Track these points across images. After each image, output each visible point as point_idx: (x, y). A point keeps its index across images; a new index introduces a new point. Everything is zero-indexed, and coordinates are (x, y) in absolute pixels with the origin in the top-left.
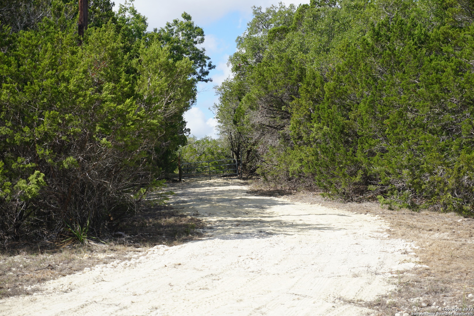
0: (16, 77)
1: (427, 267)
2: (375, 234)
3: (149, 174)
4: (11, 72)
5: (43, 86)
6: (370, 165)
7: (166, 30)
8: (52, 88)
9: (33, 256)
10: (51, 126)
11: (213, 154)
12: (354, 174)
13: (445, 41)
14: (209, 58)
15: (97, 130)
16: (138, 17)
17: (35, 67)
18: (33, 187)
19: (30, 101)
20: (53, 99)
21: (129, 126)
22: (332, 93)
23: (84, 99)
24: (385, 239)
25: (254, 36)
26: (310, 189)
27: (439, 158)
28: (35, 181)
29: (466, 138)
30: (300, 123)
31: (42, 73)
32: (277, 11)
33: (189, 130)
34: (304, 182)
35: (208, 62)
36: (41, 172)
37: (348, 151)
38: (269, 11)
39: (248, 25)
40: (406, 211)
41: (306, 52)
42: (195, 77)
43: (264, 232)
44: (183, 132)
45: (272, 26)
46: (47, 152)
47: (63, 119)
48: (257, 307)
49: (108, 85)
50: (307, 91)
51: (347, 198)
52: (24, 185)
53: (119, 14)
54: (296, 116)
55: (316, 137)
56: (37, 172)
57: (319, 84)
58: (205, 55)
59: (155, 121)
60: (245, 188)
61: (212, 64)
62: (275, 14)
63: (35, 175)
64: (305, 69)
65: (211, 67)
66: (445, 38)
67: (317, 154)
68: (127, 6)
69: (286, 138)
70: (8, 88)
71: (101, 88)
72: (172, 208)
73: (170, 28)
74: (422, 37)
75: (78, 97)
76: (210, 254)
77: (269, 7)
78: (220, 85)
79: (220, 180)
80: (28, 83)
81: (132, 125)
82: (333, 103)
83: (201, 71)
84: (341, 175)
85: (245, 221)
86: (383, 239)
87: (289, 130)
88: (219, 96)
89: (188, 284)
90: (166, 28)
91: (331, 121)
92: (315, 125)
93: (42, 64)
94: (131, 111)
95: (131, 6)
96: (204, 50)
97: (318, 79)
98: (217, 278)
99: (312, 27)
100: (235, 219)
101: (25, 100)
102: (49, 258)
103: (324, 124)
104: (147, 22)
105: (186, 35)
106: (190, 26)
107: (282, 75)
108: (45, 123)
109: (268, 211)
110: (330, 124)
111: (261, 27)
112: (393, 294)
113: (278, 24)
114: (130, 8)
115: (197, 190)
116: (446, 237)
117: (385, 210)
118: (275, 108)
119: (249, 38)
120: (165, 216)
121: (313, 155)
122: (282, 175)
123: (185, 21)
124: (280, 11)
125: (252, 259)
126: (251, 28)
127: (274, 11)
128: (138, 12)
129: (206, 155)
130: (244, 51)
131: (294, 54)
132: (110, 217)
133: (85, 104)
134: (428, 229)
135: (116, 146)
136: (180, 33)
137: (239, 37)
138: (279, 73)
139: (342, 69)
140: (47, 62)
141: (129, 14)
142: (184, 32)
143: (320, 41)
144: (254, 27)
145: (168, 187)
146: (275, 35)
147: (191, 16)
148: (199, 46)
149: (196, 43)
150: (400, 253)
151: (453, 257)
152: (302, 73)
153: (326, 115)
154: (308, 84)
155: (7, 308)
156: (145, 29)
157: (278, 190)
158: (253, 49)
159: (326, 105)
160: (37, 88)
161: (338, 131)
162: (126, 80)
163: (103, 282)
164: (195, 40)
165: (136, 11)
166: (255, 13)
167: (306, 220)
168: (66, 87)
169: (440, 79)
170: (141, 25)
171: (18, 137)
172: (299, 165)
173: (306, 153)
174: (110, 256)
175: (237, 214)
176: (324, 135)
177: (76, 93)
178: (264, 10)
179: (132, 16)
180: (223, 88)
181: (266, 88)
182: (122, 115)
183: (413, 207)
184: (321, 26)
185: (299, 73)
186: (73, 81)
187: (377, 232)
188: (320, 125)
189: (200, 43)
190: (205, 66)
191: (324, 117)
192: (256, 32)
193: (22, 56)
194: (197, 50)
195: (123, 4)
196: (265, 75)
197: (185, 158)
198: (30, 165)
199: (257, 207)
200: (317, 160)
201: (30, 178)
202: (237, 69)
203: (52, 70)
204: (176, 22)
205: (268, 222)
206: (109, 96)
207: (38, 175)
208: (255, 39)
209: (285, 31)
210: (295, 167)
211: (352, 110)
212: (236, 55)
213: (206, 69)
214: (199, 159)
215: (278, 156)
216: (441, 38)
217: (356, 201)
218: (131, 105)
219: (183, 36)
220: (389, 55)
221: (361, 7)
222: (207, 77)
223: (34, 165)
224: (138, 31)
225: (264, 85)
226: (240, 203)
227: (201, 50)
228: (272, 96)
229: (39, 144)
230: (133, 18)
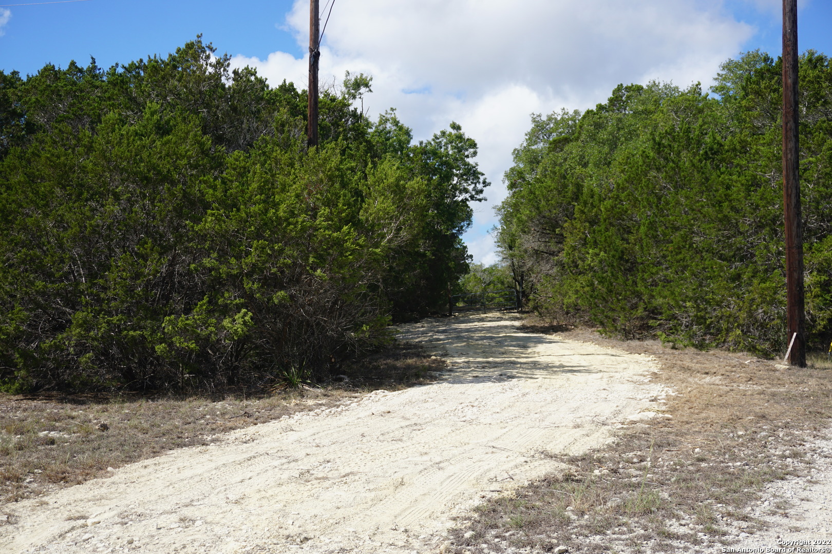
0: (222, 203)
1: (670, 416)
2: (635, 378)
3: (376, 309)
4: (216, 196)
5: (250, 213)
6: (653, 297)
7: (433, 143)
8: (260, 215)
9: (237, 402)
10: (259, 257)
11: (502, 283)
12: (634, 307)
13: (743, 151)
14: (483, 174)
15: (310, 262)
16: (401, 128)
17: (243, 191)
18: (239, 327)
19: (238, 230)
20: (261, 228)
21: (346, 256)
22: (608, 213)
23: (295, 227)
24: (646, 384)
25: (533, 147)
26: (590, 324)
27: (729, 289)
28: (241, 320)
29: (762, 265)
30: (574, 248)
31: (250, 198)
32: (559, 118)
33: (471, 256)
34: (581, 317)
35: (482, 179)
36: (248, 311)
37: (628, 280)
38: (550, 119)
39: (526, 135)
40: (692, 350)
41: (585, 165)
42: (467, 195)
43: (505, 375)
44: (464, 259)
45: (554, 136)
46: (255, 286)
47: (272, 249)
48: (437, 461)
49: (324, 211)
50: (583, 212)
51: (627, 335)
52: (229, 325)
53: (380, 125)
54: (570, 241)
55: (592, 264)
56: (244, 310)
57: (597, 203)
58: (479, 170)
59: (378, 250)
60: (517, 323)
61: (487, 181)
62: (557, 123)
63: (241, 314)
64: (582, 186)
65: (485, 184)
66: (743, 147)
67: (592, 284)
68: (389, 116)
69: (562, 265)
70: (213, 215)
71: (316, 214)
72: (422, 347)
73: (438, 141)
74: (715, 146)
75: (289, 224)
76: (430, 400)
77: (550, 114)
78: (500, 204)
79: (498, 314)
80: (234, 209)
81: (350, 255)
82: (611, 224)
83: (474, 189)
84: (618, 309)
85: (496, 363)
86: (643, 383)
87: (563, 257)
88: (500, 217)
89: (382, 434)
90: (433, 140)
91: (609, 247)
92: (591, 251)
93: (250, 188)
94: (350, 239)
95: (393, 116)
96: (477, 165)
97: (596, 197)
98: (419, 427)
99: (593, 137)
100: (485, 360)
101: (232, 228)
102: (254, 404)
103: (601, 250)
104: (411, 134)
105: (455, 148)
106: (460, 137)
107: (555, 192)
108: (253, 254)
109: (530, 350)
110: (607, 249)
111: (541, 137)
112: (610, 448)
113: (561, 133)
114: (392, 118)
115: (463, 326)
116: (717, 382)
117: (667, 349)
118: (548, 232)
119: (527, 150)
120: (406, 356)
121: (588, 286)
122: (557, 308)
123: (454, 132)
124: (562, 118)
125: (473, 406)
126: (529, 138)
127: (556, 119)
128: (401, 122)
129: (495, 285)
130: (521, 166)
131: (572, 168)
132: (331, 359)
133: (296, 232)
134: (703, 371)
135: (331, 278)
136: (449, 146)
137: (515, 150)
138: (551, 190)
139: (621, 186)
140: (255, 185)
141: (390, 125)
142: (454, 144)
143: (600, 152)
144: (533, 137)
145: (432, 322)
146: (556, 146)
147: (461, 125)
148: (471, 161)
149: (467, 157)
150: (648, 400)
151: (708, 406)
152: (578, 190)
153: (603, 239)
154: (585, 203)
155: (171, 459)
156: (409, 142)
157: (552, 326)
158: (531, 162)
159: (603, 227)
160: (244, 215)
161: (617, 257)
162: (344, 205)
163: (292, 432)
164: (466, 153)
165: (398, 122)
166: (534, 120)
167: (566, 361)
168: (274, 213)
169: (730, 196)
170: (403, 138)
171: (224, 269)
172: (574, 297)
173: (582, 283)
174: (320, 402)
175: (492, 354)
176: (601, 262)
177: (287, 220)
178: (544, 118)
179: (394, 128)
180: (504, 208)
181: (538, 208)
182: (339, 243)
183: (701, 346)
184: (603, 135)
185: (575, 190)
186: (283, 207)
187: (641, 375)
188: (597, 251)
189: (472, 157)
190: (479, 183)
191: (600, 241)
192: (536, 143)
193: (229, 180)
194: (469, 164)
195: (384, 114)
196: (537, 193)
197: (468, 288)
198: (237, 301)
199: (519, 346)
200: (593, 291)
201: (236, 317)
202: (512, 186)
203: (261, 195)
204: (443, 133)
205: (521, 363)
206: (323, 223)
207: (245, 314)
208: (533, 151)
209: (566, 140)
210: (571, 299)
211: (632, 233)
212: (512, 170)
213: (480, 186)
214: (485, 290)
215: (553, 286)
216: (738, 147)
217: (639, 339)
218: (349, 232)
219: (452, 149)
220: (673, 169)
221: (651, 112)
222: (481, 196)
223: (242, 300)
224: (400, 145)
225: (535, 204)
226: (500, 342)
227: (474, 165)
228: (544, 217)
229: (247, 278)
230: (395, 130)
